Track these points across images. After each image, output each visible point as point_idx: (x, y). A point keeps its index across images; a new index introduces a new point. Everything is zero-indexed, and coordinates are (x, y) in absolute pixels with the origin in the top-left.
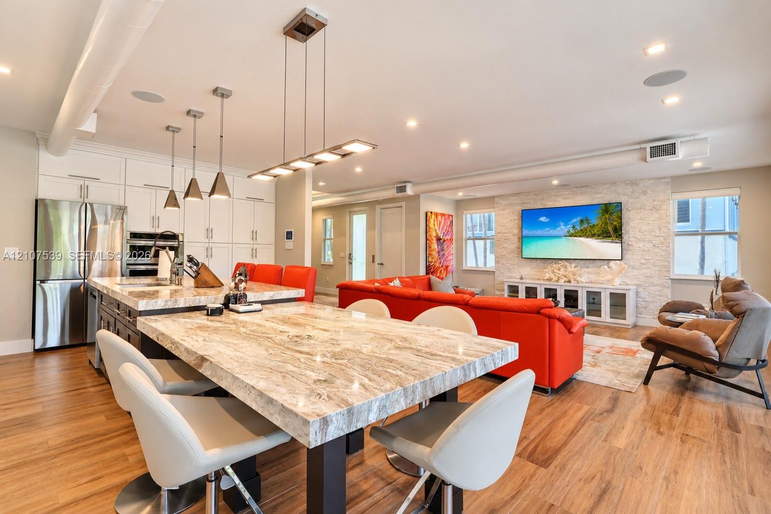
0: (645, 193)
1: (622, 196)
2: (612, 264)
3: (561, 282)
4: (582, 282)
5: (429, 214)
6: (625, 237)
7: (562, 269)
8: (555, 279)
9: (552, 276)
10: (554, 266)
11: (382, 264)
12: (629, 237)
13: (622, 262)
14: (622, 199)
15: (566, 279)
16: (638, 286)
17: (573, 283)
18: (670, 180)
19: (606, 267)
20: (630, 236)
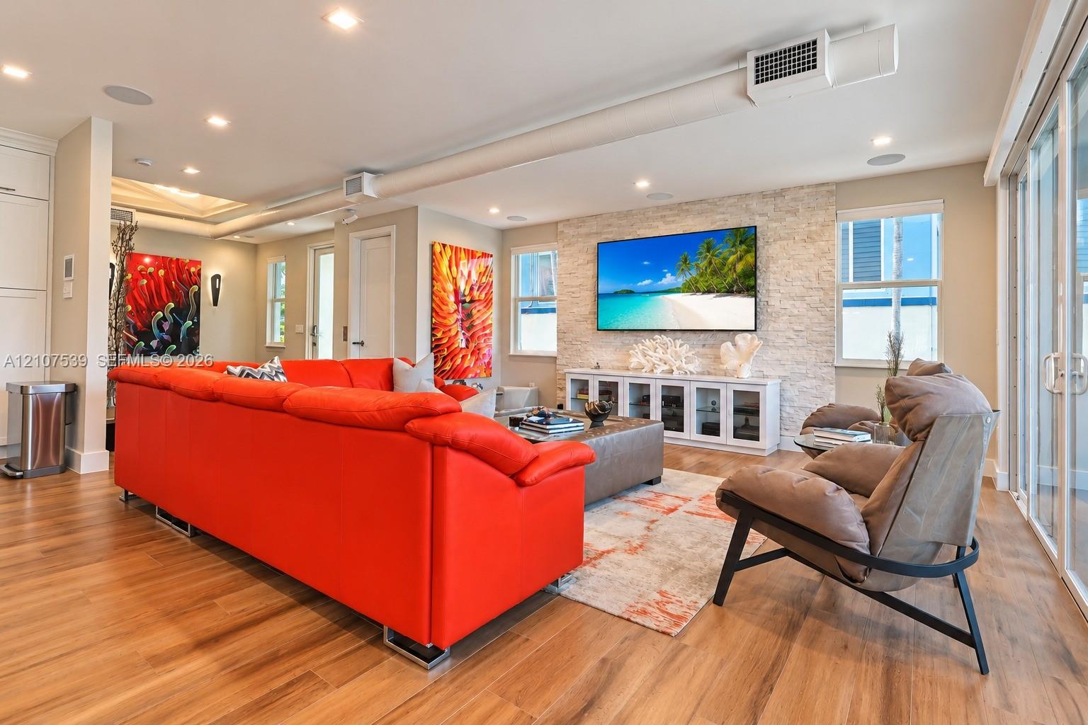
0: (794, 213)
1: (757, 218)
2: (739, 337)
3: (658, 373)
4: (691, 373)
5: (438, 248)
6: (761, 289)
7: (660, 350)
8: (648, 367)
9: (643, 361)
10: (647, 342)
11: (362, 344)
12: (768, 291)
13: (754, 335)
14: (758, 221)
15: (666, 367)
16: (784, 379)
17: (676, 374)
18: (834, 187)
19: (729, 344)
20: (771, 288)
